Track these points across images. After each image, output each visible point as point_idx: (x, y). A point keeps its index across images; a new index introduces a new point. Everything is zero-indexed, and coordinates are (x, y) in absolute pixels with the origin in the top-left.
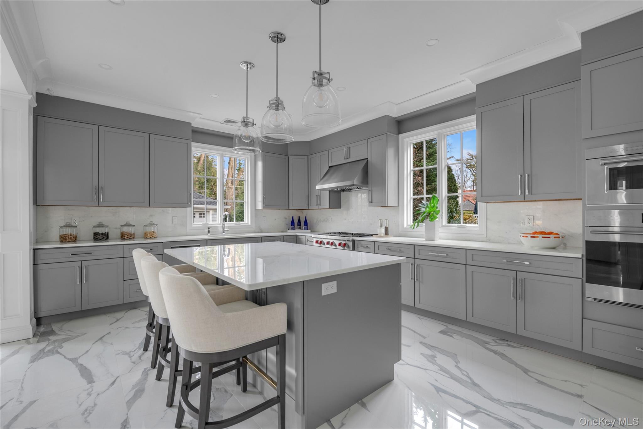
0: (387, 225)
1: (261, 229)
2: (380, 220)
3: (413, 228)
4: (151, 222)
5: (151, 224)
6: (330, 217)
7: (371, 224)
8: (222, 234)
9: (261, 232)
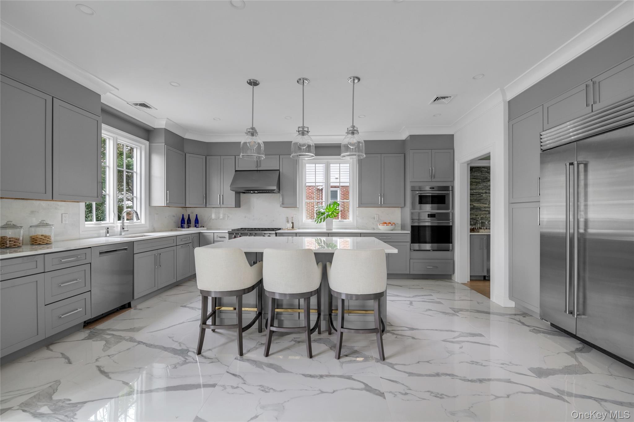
0: (293, 221)
1: (154, 228)
2: (287, 217)
3: (317, 223)
4: (43, 221)
5: (43, 224)
6: (227, 215)
7: (274, 221)
8: (121, 235)
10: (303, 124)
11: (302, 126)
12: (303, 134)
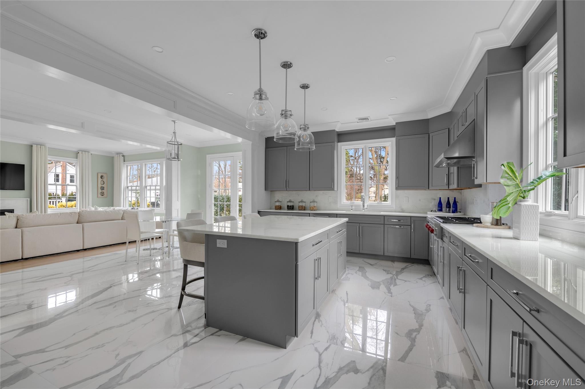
1: (402, 209)
5: (314, 201)
8: (362, 211)
9: (403, 212)
10: (286, 108)
11: (285, 109)
12: (286, 117)
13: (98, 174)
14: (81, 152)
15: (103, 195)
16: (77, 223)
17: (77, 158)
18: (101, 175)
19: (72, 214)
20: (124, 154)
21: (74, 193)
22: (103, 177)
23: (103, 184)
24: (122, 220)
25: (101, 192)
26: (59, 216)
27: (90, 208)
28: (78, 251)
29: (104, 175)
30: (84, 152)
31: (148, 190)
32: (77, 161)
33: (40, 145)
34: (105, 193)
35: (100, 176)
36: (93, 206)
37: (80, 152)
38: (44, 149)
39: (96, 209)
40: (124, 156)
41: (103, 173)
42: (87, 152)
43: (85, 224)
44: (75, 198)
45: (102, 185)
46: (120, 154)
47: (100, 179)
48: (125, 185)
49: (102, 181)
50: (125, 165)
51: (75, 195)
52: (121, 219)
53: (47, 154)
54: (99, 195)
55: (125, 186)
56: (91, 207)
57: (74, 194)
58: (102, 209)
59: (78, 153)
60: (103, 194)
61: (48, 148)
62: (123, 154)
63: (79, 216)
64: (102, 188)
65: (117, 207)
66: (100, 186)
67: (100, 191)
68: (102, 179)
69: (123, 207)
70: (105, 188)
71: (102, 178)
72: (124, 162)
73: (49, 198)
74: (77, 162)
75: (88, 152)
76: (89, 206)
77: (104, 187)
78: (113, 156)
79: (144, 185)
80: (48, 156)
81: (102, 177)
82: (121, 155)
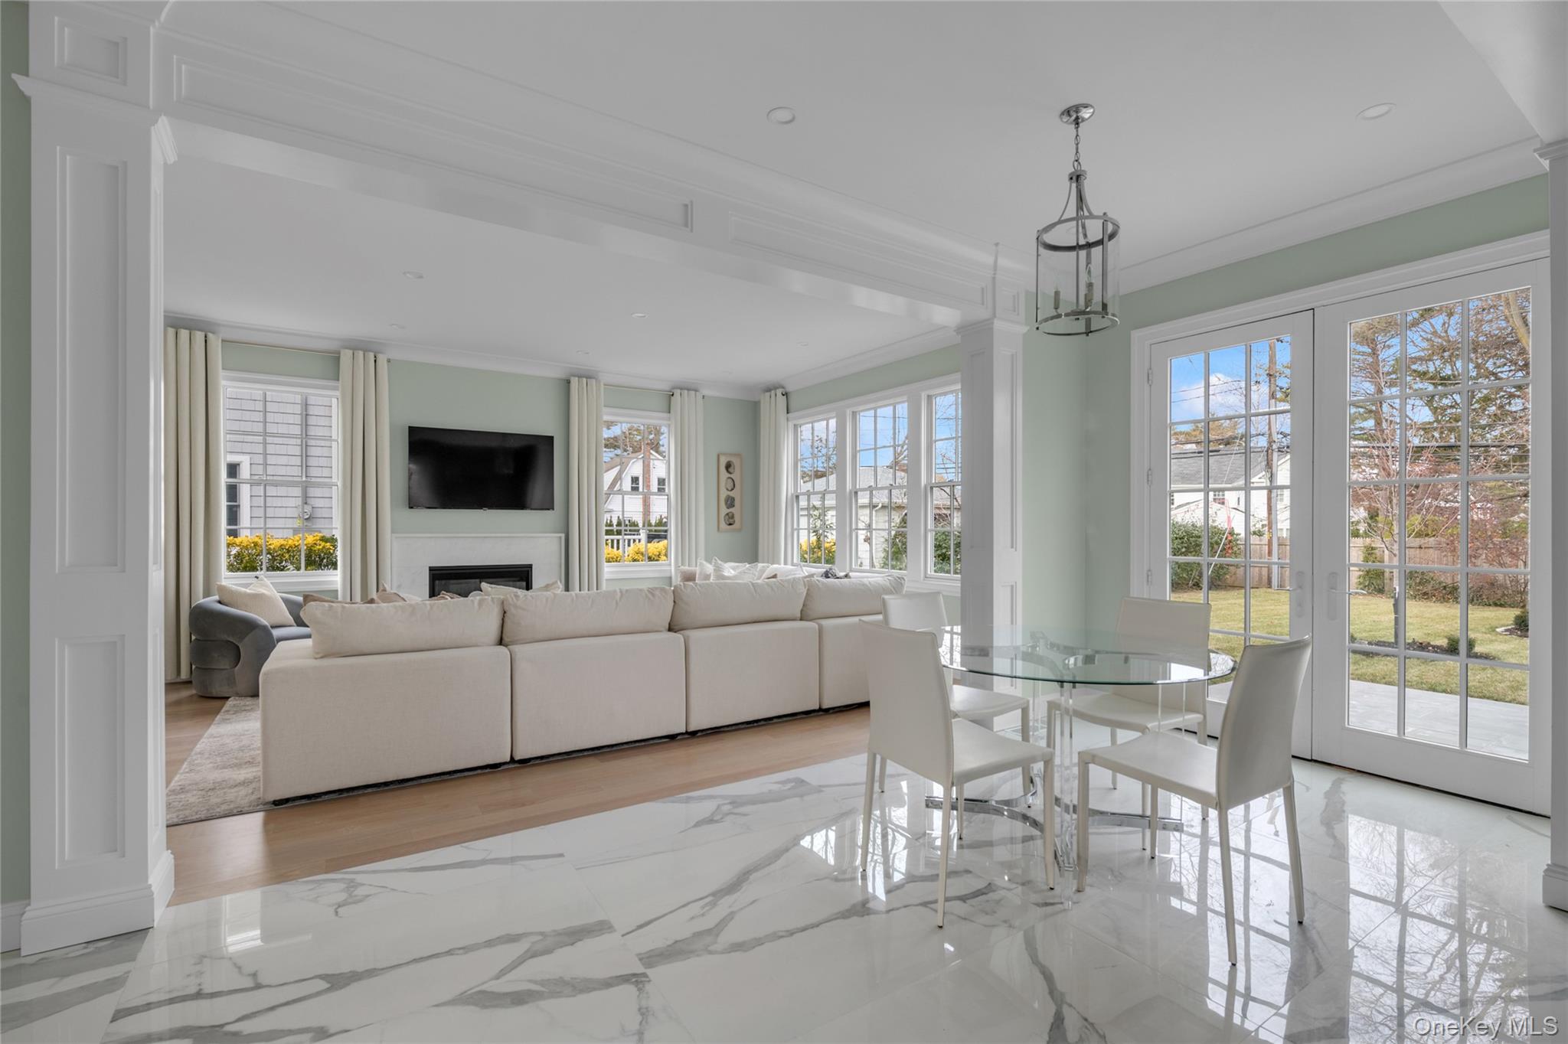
13: (718, 456)
14: (679, 391)
15: (730, 524)
16: (670, 629)
17: (670, 412)
18: (728, 459)
19: (653, 595)
20: (790, 388)
21: (665, 520)
22: (732, 467)
23: (732, 489)
24: (801, 620)
25: (727, 514)
26: (617, 603)
27: (701, 563)
28: (672, 737)
29: (736, 462)
30: (686, 391)
31: (863, 507)
32: (669, 419)
33: (587, 378)
34: (737, 518)
35: (726, 462)
36: (709, 560)
37: (677, 392)
38: (595, 388)
39: (718, 569)
40: (786, 394)
41: (731, 455)
42: (693, 390)
43: (694, 635)
44: (666, 531)
45: (729, 493)
46: (778, 388)
47: (724, 474)
48: (791, 490)
49: (729, 478)
50: (791, 425)
51: (665, 525)
52: (799, 615)
53: (603, 404)
54: (723, 525)
55: (789, 494)
56: (704, 563)
57: (665, 522)
58: (734, 569)
59: (673, 395)
60: (731, 521)
61: (605, 385)
62: (783, 388)
63: (674, 602)
64: (730, 502)
65: (772, 564)
66: (724, 494)
67: (724, 510)
68: (730, 473)
69: (785, 563)
70: (737, 503)
71: (730, 470)
72: (788, 413)
73: (608, 533)
74: (669, 422)
75: (696, 391)
76: (698, 561)
77: (733, 499)
78: (757, 400)
79: (849, 486)
80: (605, 410)
81: (728, 466)
82: (779, 392)
